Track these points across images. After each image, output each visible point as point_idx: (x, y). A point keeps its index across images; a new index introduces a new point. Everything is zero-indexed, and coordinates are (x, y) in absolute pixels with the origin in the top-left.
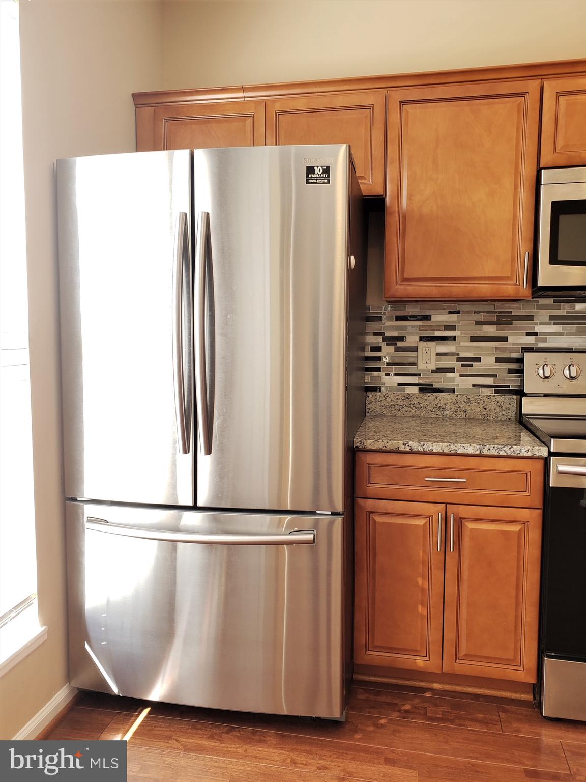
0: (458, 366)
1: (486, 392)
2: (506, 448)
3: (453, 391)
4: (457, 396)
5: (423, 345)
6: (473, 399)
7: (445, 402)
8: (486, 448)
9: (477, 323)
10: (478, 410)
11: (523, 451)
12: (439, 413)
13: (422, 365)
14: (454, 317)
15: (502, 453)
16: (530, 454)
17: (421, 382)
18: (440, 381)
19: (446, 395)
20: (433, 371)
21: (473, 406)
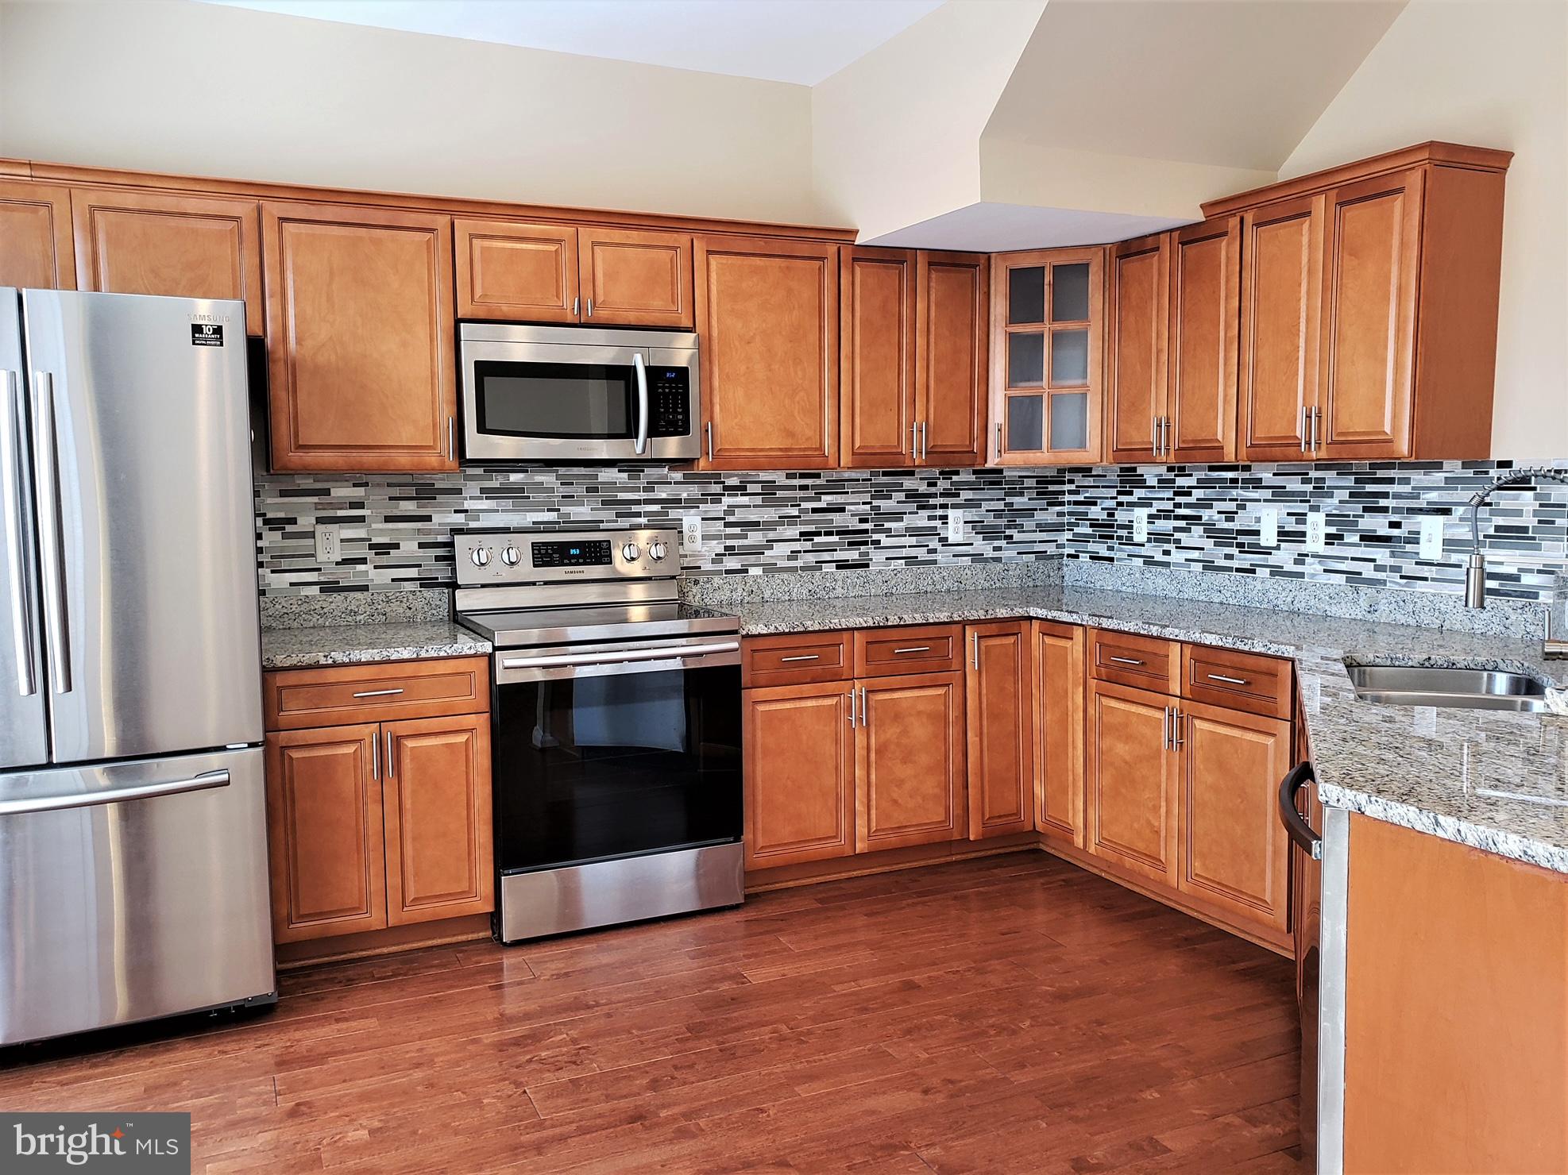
0: (370, 555)
1: (409, 586)
2: (447, 648)
3: (365, 588)
4: (373, 595)
5: (320, 528)
6: (393, 597)
7: (358, 603)
8: (424, 650)
9: (391, 499)
10: (402, 611)
11: (465, 649)
12: (350, 619)
13: (322, 557)
14: (359, 493)
15: (442, 654)
16: (472, 652)
17: (322, 579)
18: (349, 576)
19: (358, 595)
20: (337, 563)
21: (394, 605)
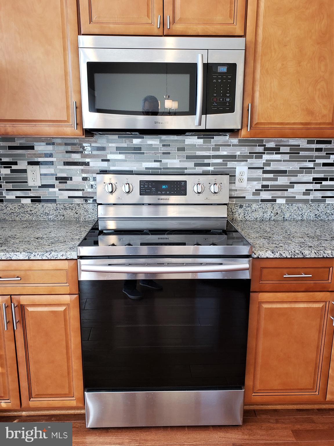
0: (57, 183)
1: (77, 201)
3: (54, 201)
4: (57, 205)
5: (30, 168)
6: (68, 207)
7: (49, 209)
8: (33, 255)
9: (67, 152)
10: (72, 214)
11: (59, 256)
12: (45, 217)
13: (31, 183)
14: (50, 148)
16: (64, 258)
17: (32, 195)
18: (44, 194)
19: (49, 205)
20: (39, 187)
21: (69, 211)
